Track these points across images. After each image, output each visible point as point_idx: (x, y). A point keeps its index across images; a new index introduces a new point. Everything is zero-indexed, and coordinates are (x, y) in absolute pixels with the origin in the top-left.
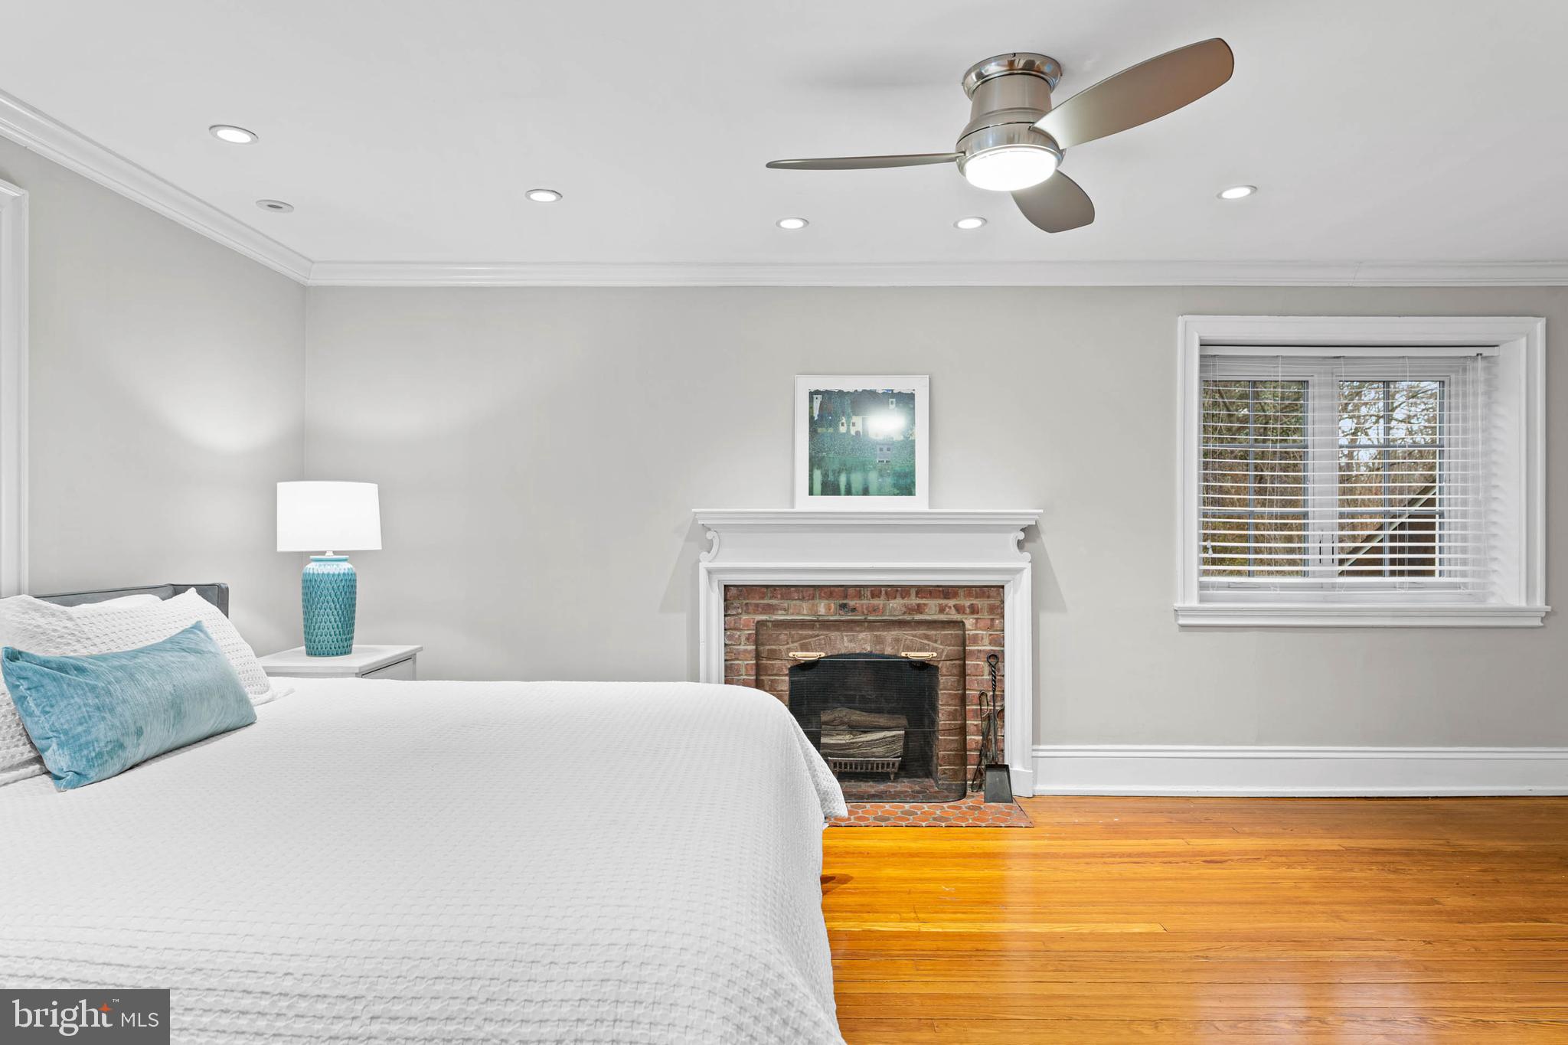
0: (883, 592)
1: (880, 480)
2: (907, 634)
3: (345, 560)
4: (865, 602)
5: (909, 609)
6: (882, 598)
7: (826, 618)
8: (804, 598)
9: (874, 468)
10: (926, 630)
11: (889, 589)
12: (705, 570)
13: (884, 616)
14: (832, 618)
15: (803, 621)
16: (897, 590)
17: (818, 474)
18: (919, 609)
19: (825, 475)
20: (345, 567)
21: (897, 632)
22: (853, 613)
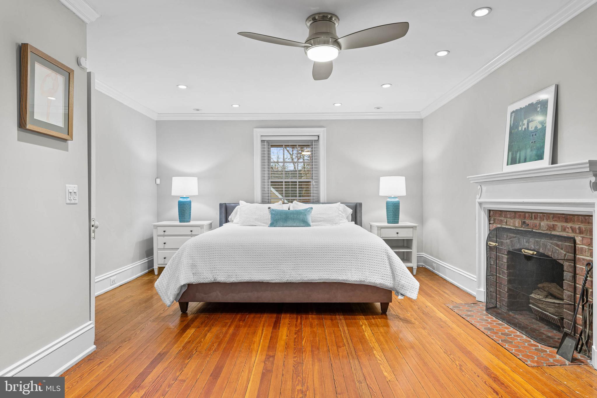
0: (539, 216)
1: (531, 153)
2: (549, 242)
3: (397, 198)
4: (532, 221)
5: (549, 227)
6: (539, 219)
7: (518, 228)
8: (511, 217)
9: (529, 147)
10: (557, 241)
11: (541, 215)
12: (478, 203)
13: (539, 230)
14: (520, 229)
15: (511, 229)
16: (544, 216)
17: (510, 153)
18: (553, 228)
19: (512, 154)
20: (397, 200)
21: (544, 240)
22: (528, 227)
